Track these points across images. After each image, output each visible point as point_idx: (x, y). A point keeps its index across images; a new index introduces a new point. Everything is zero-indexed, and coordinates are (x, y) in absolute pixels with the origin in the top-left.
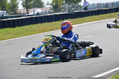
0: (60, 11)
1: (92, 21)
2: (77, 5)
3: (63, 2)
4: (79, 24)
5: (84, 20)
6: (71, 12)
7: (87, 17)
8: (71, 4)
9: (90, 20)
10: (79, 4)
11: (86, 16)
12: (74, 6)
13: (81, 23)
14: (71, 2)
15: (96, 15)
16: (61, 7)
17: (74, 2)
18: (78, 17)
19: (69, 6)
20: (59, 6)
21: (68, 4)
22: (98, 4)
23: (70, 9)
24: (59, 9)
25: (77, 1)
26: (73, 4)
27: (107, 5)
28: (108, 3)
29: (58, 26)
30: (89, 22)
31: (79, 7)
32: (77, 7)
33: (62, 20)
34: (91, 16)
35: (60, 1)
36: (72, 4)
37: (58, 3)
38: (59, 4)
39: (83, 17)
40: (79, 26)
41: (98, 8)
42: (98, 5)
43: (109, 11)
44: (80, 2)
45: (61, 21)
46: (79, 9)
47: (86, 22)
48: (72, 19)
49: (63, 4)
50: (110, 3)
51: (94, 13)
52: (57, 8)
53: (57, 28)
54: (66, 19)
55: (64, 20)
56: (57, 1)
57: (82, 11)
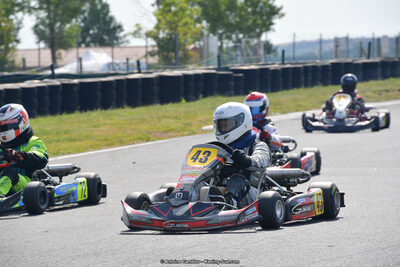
0: (186, 63)
2: (255, 41)
3: (198, 25)
6: (227, 69)
7: (291, 91)
8: (229, 38)
10: (264, 37)
11: (286, 87)
12: (243, 44)
14: (231, 28)
16: (192, 46)
17: (242, 31)
19: (225, 46)
20: (182, 41)
21: (220, 35)
22: (337, 41)
23: (225, 57)
24: (180, 53)
25: (257, 26)
26: (241, 36)
27: (373, 45)
28: (379, 40)
29: (171, 121)
31: (261, 52)
32: (255, 50)
33: (188, 100)
34: (306, 86)
35: (185, 24)
36: (234, 36)
37: (179, 29)
38: (181, 34)
41: (336, 56)
42: (337, 46)
43: (380, 70)
44: (268, 29)
45: (184, 101)
46: (262, 57)
47: (285, 113)
49: (199, 36)
50: (385, 37)
51: (320, 75)
52: (174, 51)
53: (166, 132)
54: (205, 96)
55: (197, 98)
56: (175, 22)
57: (272, 67)
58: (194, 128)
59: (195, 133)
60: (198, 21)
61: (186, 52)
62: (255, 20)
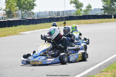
0: (13, 17)
1: (44, 29)
2: (30, 12)
3: (16, 8)
4: (32, 30)
5: (37, 27)
7: (40, 24)
8: (24, 11)
9: (43, 27)
10: (32, 11)
12: (27, 13)
13: (34, 30)
14: (24, 9)
15: (48, 22)
17: (26, 9)
18: (31, 24)
19: (22, 13)
20: (12, 12)
21: (22, 10)
22: (49, 12)
23: (23, 16)
25: (30, 8)
26: (26, 10)
27: (58, 13)
28: (59, 12)
29: (11, 31)
30: (42, 29)
31: (32, 14)
32: (30, 14)
34: (43, 23)
35: (13, 8)
37: (11, 9)
38: (12, 10)
39: (36, 23)
40: (32, 33)
41: (50, 16)
42: (50, 13)
43: (60, 19)
44: (33, 9)
45: (14, 26)
46: (32, 16)
47: (39, 29)
48: (25, 25)
49: (16, 10)
50: (60, 11)
51: (46, 20)
52: (11, 14)
53: (10, 34)
54: (19, 25)
55: (17, 26)
56: (10, 7)
57: (35, 18)
58: (17, 33)
59: (17, 35)
60: (16, 7)
61: (13, 14)
62: (30, 7)
